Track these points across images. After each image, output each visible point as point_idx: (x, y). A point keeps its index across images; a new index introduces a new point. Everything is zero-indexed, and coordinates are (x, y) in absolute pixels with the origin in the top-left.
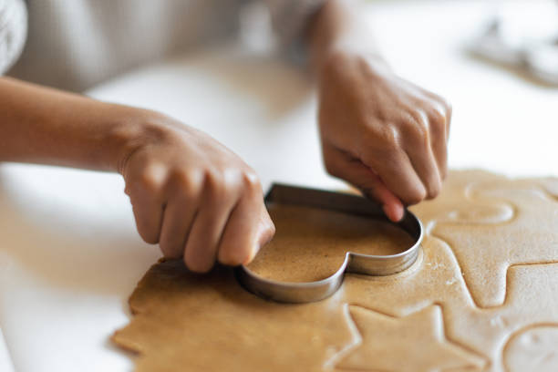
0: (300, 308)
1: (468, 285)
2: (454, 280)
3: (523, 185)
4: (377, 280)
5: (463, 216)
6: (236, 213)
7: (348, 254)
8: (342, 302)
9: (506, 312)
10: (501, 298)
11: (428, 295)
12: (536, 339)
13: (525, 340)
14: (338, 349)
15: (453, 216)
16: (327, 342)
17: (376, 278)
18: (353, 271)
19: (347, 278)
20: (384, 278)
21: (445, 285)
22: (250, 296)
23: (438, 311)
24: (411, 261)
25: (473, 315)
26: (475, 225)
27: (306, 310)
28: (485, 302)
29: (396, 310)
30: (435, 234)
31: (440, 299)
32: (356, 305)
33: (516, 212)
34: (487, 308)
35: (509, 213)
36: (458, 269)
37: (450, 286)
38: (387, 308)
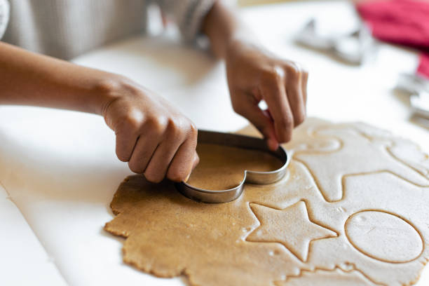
0: (220, 206)
1: (320, 189)
2: (310, 187)
3: (343, 127)
4: (264, 187)
5: (310, 147)
6: (183, 146)
7: (246, 171)
8: (245, 201)
9: (344, 203)
10: (340, 195)
11: (296, 195)
12: (364, 219)
13: (358, 219)
14: (249, 229)
15: (303, 147)
16: (241, 225)
17: (263, 186)
18: (250, 183)
19: (246, 187)
20: (268, 186)
21: (305, 189)
22: (188, 200)
23: (303, 204)
24: (282, 176)
25: (325, 206)
26: (317, 153)
27: (224, 207)
28: (331, 198)
29: (279, 205)
30: (294, 158)
31: (304, 197)
32: (254, 203)
33: (342, 144)
34: (332, 202)
35: (336, 145)
36: (312, 179)
37: (309, 190)
38: (273, 204)
